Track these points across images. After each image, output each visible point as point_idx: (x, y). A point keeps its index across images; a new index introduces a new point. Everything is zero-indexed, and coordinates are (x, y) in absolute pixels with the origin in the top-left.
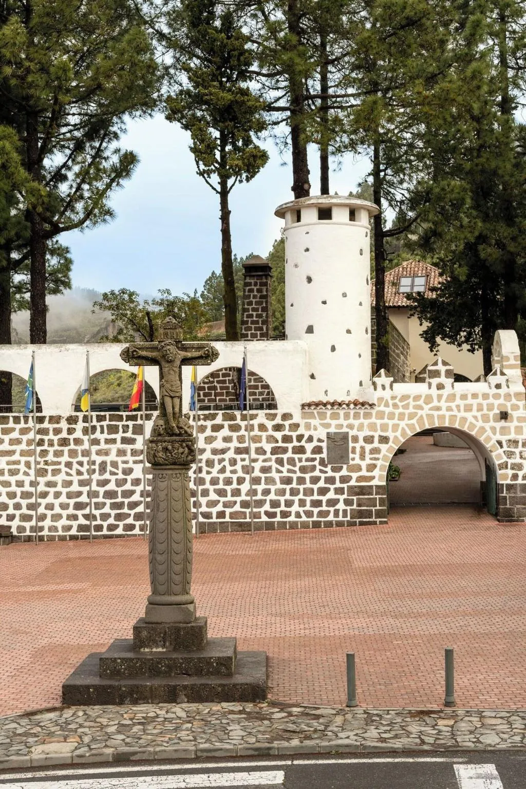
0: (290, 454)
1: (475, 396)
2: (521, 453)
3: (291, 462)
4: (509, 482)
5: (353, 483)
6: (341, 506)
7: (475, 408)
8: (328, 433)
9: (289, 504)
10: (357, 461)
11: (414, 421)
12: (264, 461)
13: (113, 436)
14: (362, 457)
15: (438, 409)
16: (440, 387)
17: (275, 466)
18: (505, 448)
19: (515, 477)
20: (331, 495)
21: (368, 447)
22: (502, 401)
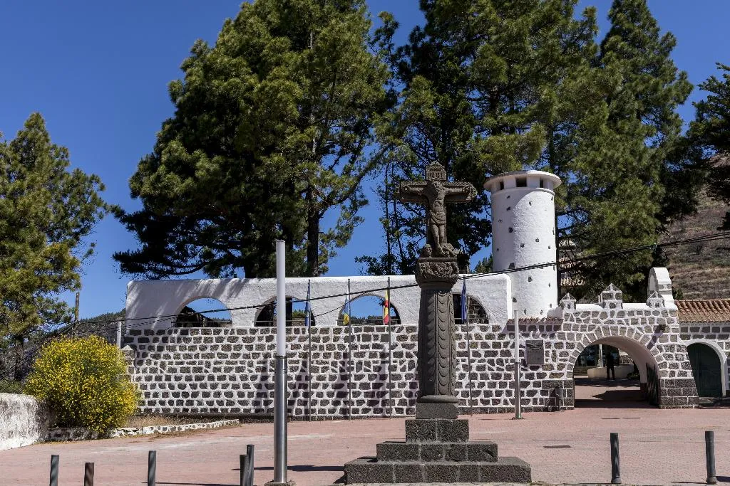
0: (499, 357)
1: (639, 312)
2: (676, 355)
3: (500, 362)
4: (668, 378)
5: (547, 378)
6: (538, 396)
7: (640, 321)
8: (527, 341)
9: (499, 393)
10: (550, 362)
11: (593, 332)
12: (479, 361)
13: (367, 343)
14: (554, 359)
15: (612, 322)
16: (613, 306)
17: (488, 365)
18: (664, 352)
19: (673, 374)
20: (530, 387)
21: (558, 352)
22: (660, 316)
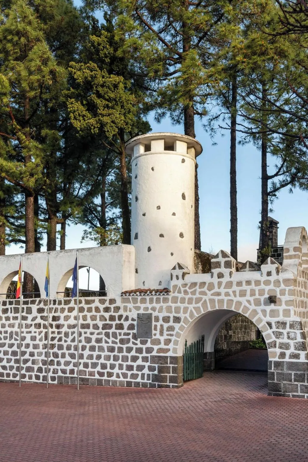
0: (113, 330)
1: (248, 283)
2: (288, 333)
3: (115, 335)
4: (277, 359)
5: (154, 353)
6: (146, 371)
7: (248, 293)
8: (138, 314)
9: (112, 367)
10: (158, 336)
11: (200, 305)
12: (98, 334)
13: (16, 315)
14: (161, 334)
15: (219, 294)
16: (220, 276)
17: (104, 338)
18: (274, 329)
19: (283, 355)
20: (140, 362)
21: (166, 325)
22: (272, 287)
